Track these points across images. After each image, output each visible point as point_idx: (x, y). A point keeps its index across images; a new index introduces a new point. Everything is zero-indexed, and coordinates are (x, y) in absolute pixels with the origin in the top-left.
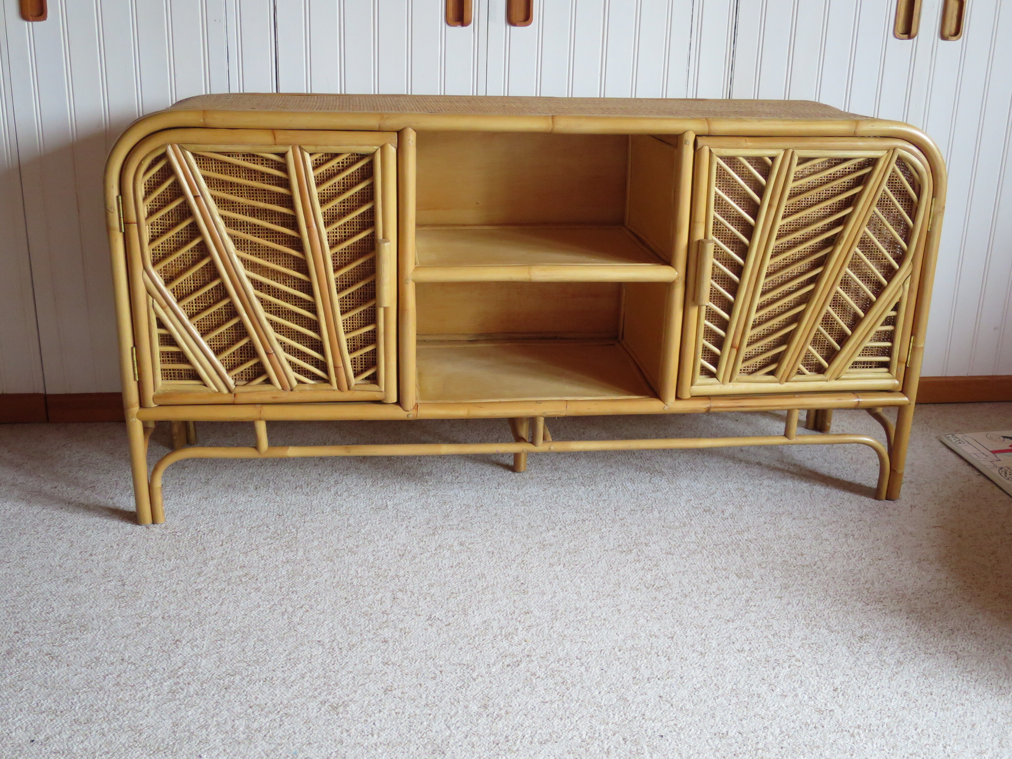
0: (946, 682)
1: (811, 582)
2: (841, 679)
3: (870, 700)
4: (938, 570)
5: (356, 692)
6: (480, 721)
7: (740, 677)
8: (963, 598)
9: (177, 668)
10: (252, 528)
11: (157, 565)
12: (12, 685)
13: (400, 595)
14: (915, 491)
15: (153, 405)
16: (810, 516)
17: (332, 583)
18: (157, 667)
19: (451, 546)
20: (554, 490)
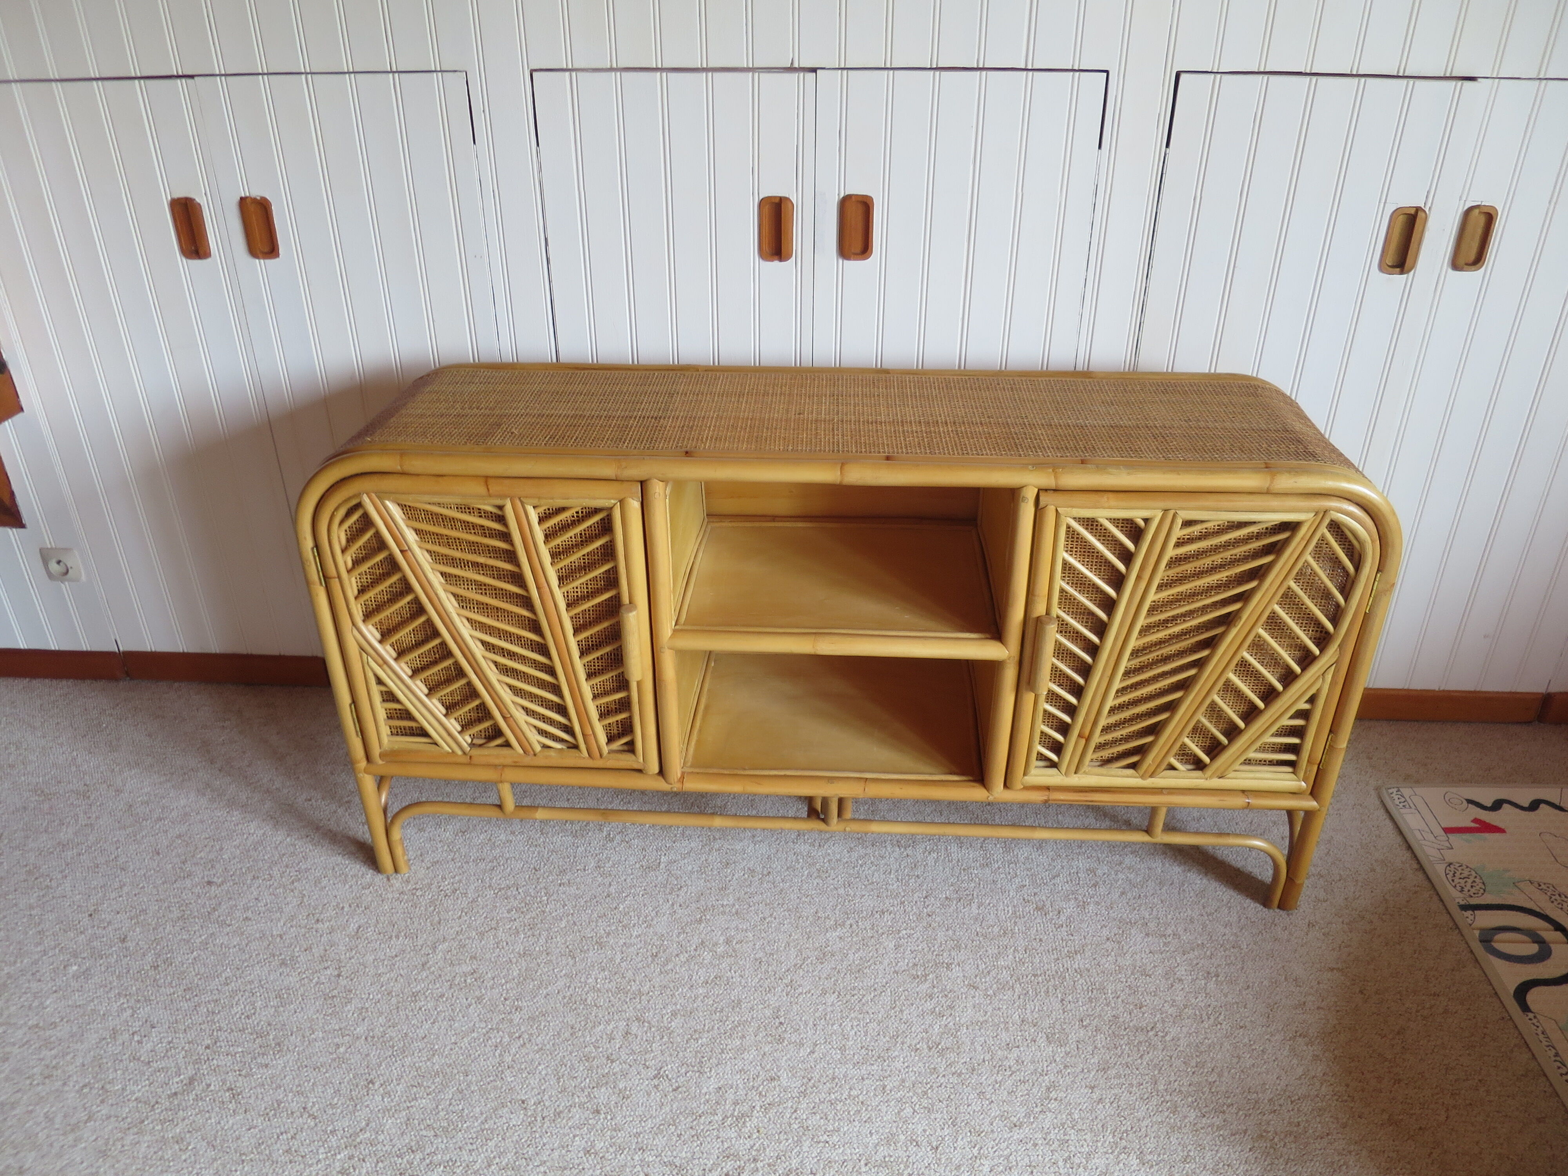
1: (1139, 1061)
4: (1316, 1058)
8: (1337, 1118)
9: (358, 1130)
10: (500, 890)
11: (383, 946)
12: (179, 1140)
13: (634, 1028)
14: (1322, 895)
15: (380, 762)
16: (1169, 931)
17: (564, 997)
18: (338, 1125)
19: (716, 944)
20: (862, 852)
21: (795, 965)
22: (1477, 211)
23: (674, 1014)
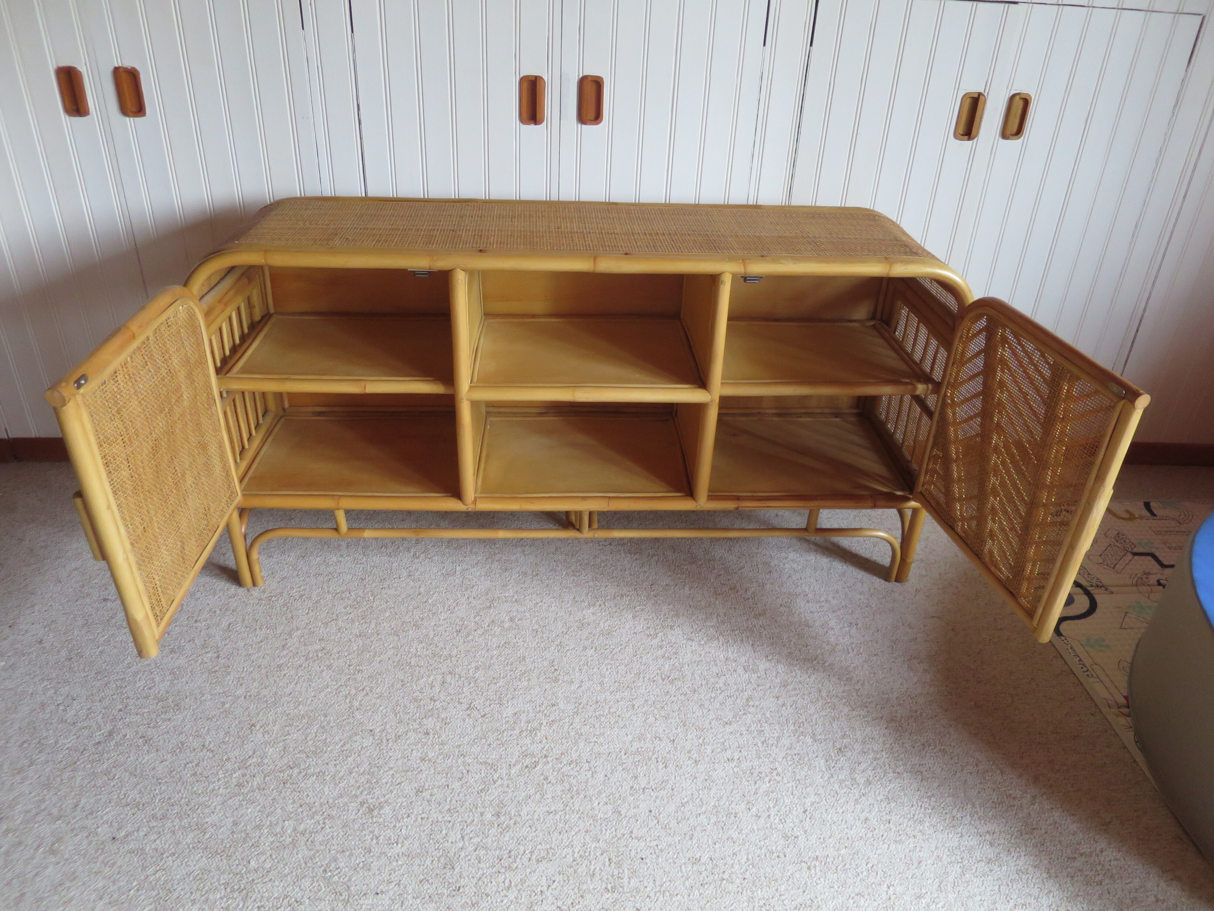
0: (905, 809)
2: (813, 798)
3: (833, 826)
4: (925, 671)
5: (392, 792)
6: (490, 832)
7: (724, 791)
8: (941, 706)
9: (247, 757)
10: (337, 594)
11: (250, 635)
12: (107, 773)
13: (448, 678)
14: (924, 572)
16: (823, 599)
17: (394, 662)
18: (231, 755)
19: (503, 622)
20: (604, 558)
21: (562, 632)
22: (1018, 97)
23: (477, 668)
